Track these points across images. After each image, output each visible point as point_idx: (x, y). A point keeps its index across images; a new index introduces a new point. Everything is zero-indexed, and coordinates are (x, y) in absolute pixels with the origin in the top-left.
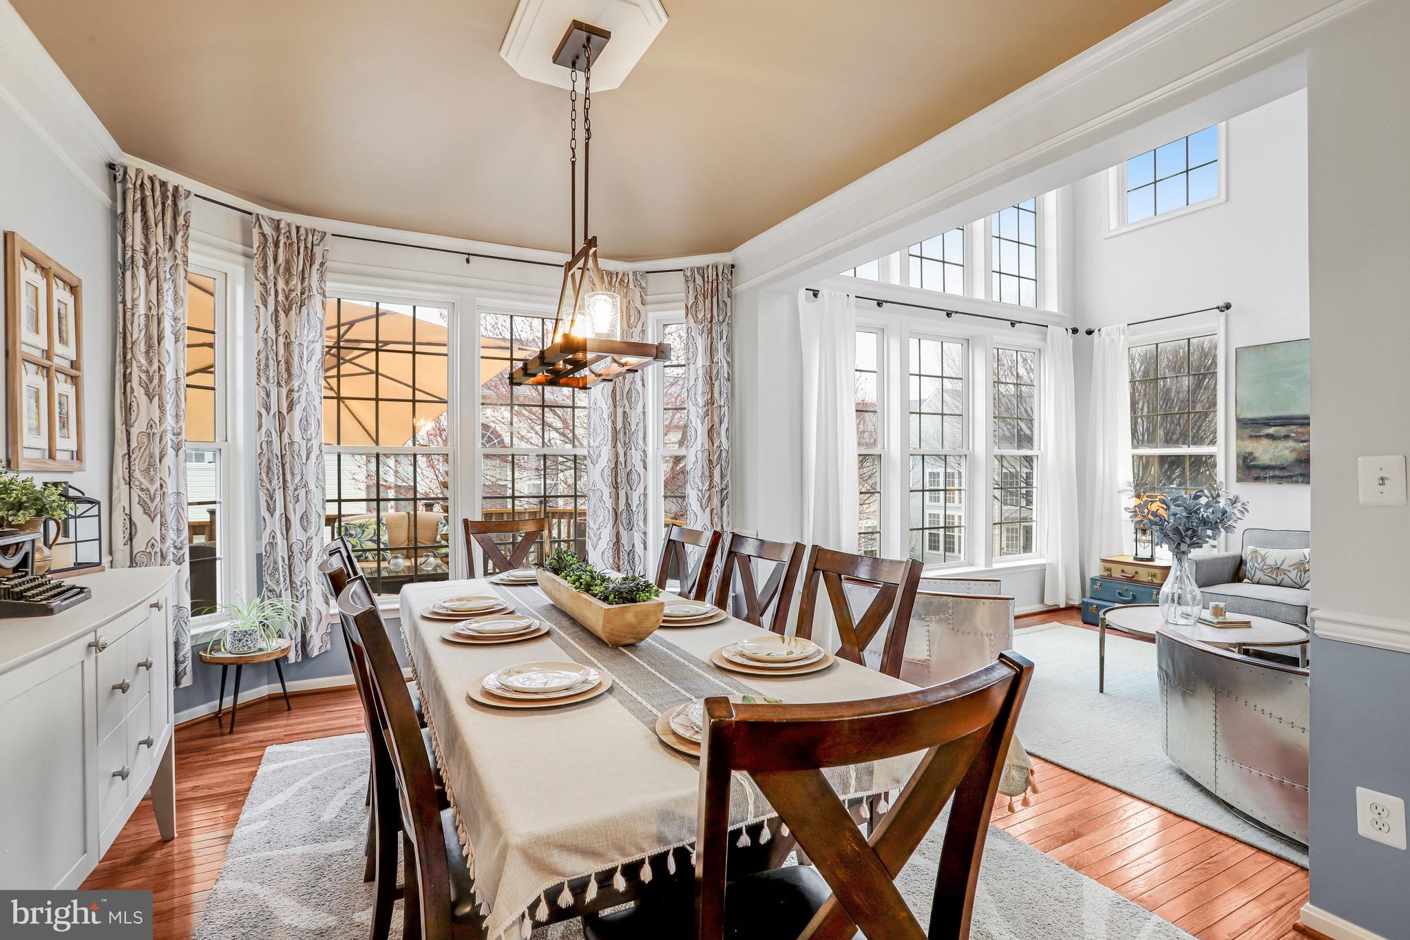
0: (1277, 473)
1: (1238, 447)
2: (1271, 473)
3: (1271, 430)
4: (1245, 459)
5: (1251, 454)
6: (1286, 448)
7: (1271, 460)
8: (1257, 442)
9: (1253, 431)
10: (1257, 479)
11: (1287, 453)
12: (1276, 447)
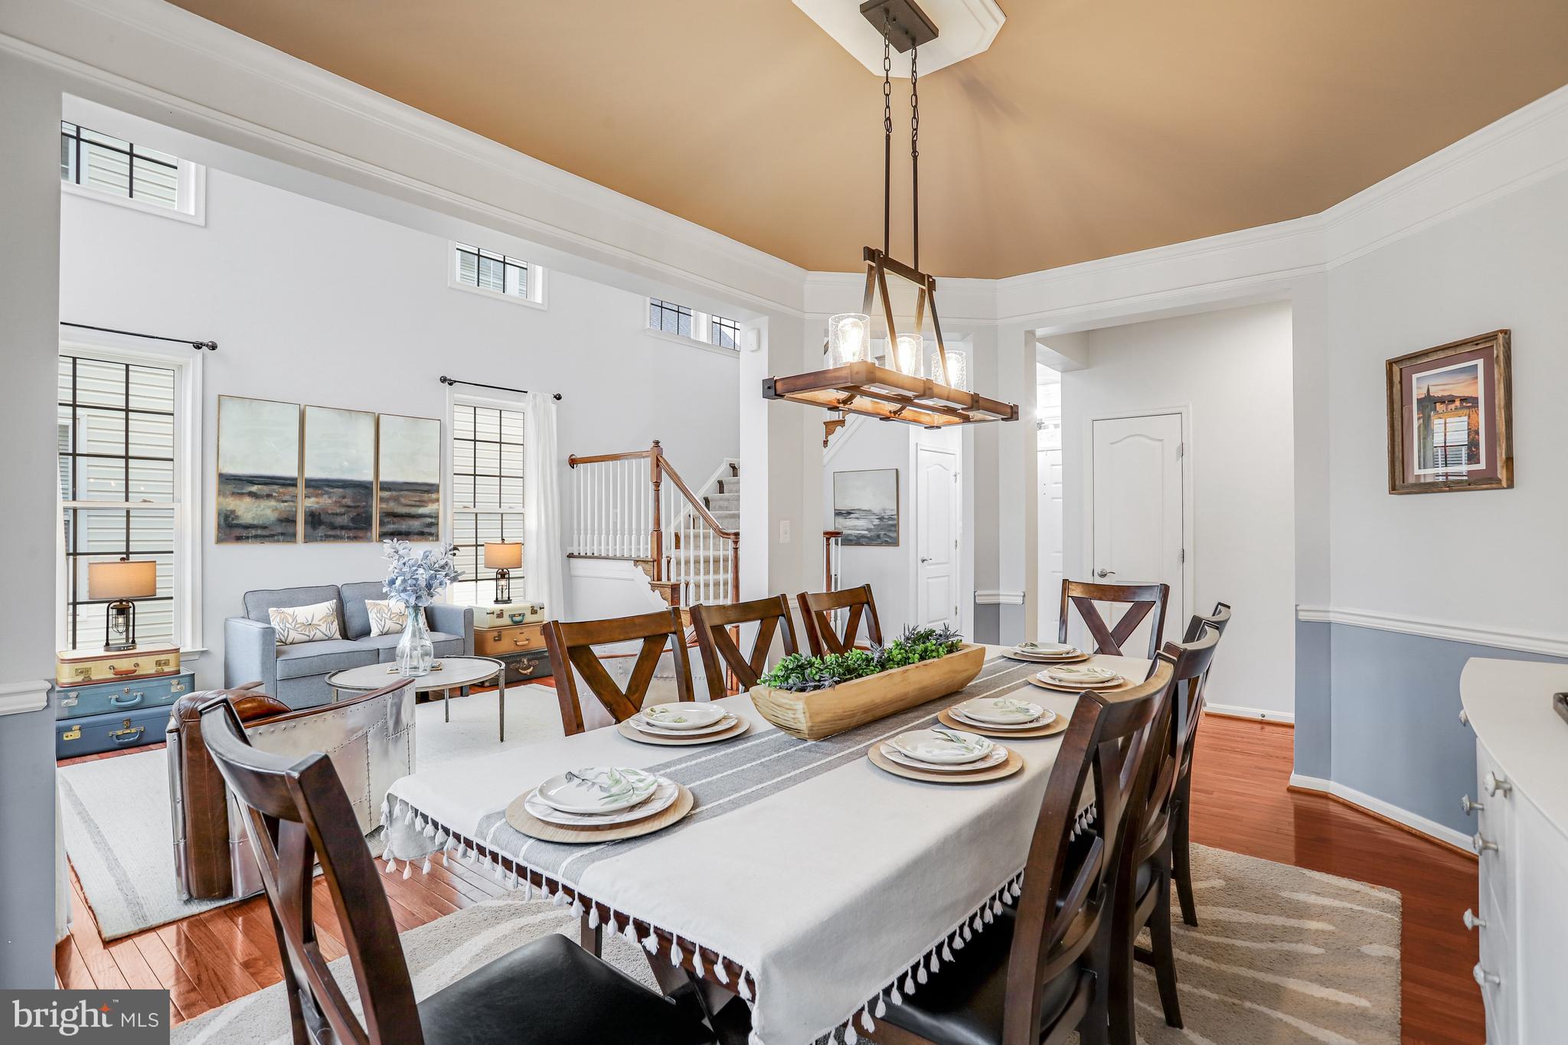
0: (259, 532)
1: (219, 504)
2: (254, 532)
3: (254, 488)
4: (226, 517)
5: (233, 512)
6: (269, 507)
7: (253, 518)
8: (240, 500)
9: (235, 488)
10: (239, 539)
11: (268, 512)
12: (259, 506)
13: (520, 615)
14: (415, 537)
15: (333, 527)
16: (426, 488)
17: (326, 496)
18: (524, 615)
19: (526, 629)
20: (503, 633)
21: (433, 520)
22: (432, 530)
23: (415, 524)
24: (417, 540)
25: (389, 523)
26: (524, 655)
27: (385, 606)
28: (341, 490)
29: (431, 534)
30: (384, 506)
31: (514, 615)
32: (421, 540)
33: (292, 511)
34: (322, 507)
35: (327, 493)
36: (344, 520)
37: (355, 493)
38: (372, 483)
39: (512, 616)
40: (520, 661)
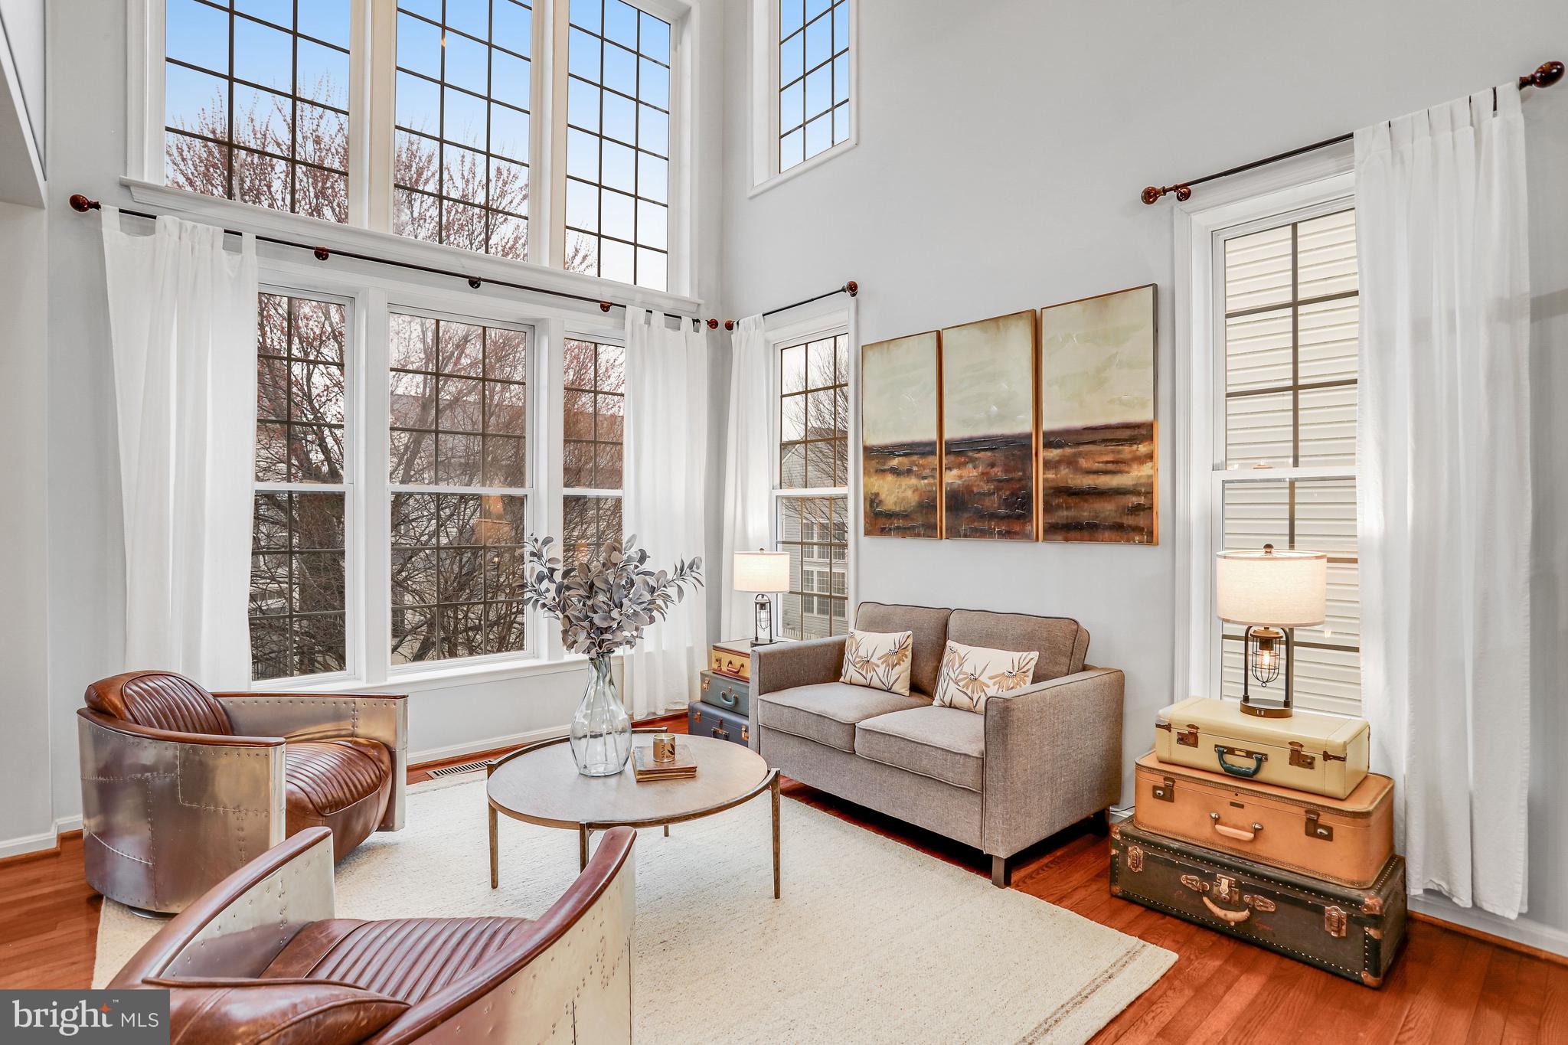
0: (901, 523)
1: (865, 486)
2: (896, 523)
3: (896, 463)
4: (872, 502)
5: (877, 495)
6: (909, 487)
7: (895, 503)
8: (883, 479)
9: (878, 463)
10: (883, 532)
11: (909, 493)
12: (900, 486)
13: (1249, 754)
14: (1107, 534)
15: (982, 516)
16: (1127, 433)
17: (970, 466)
18: (1261, 759)
19: (1254, 800)
20: (1180, 784)
21: (1142, 500)
22: (1141, 521)
23: (1107, 509)
24: (1111, 541)
25: (1059, 507)
26: (1228, 868)
27: (960, 657)
28: (989, 454)
29: (1138, 530)
30: (1051, 475)
31: (1231, 751)
32: (1117, 541)
33: (933, 491)
34: (966, 483)
35: (972, 460)
36: (993, 503)
37: (1007, 457)
38: (1029, 436)
39: (1223, 751)
40: (1211, 878)
